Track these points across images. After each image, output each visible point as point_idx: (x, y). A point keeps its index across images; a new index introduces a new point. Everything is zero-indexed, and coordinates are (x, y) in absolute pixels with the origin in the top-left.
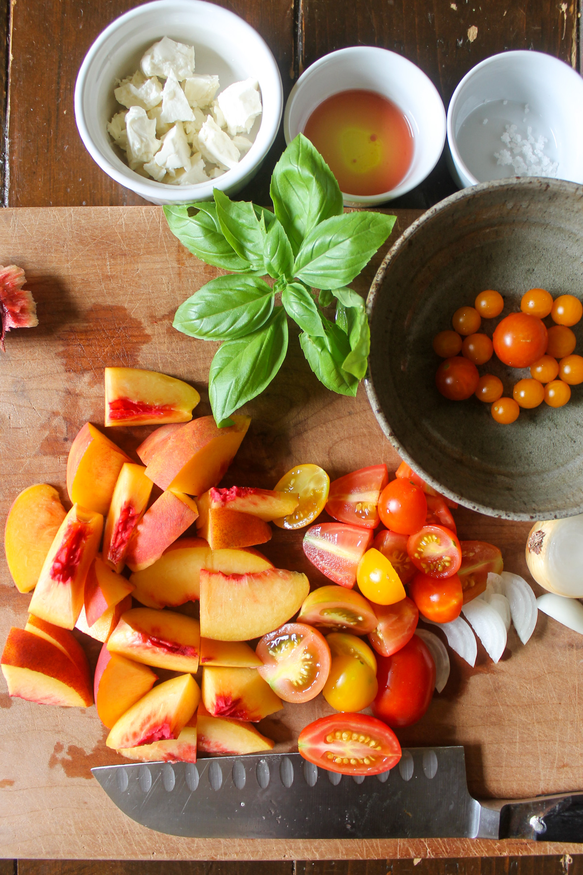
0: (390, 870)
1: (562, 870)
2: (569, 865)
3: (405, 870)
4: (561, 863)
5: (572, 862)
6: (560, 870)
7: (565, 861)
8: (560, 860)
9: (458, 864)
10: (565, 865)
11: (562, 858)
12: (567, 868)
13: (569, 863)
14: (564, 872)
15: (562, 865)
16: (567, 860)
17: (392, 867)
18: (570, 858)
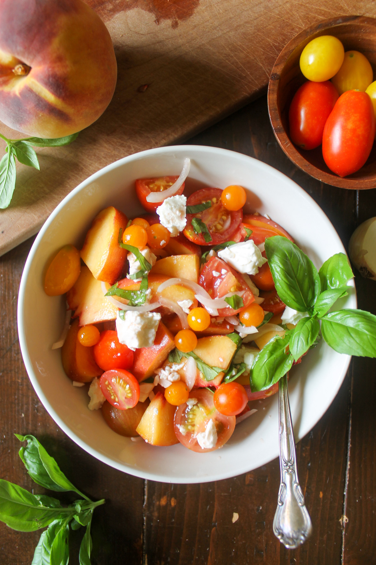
0: (215, 526)
1: (340, 527)
2: (346, 523)
3: (226, 526)
4: (340, 522)
5: (348, 521)
6: (339, 527)
7: (343, 520)
8: (339, 520)
9: (265, 522)
10: (343, 524)
11: (341, 518)
12: (344, 526)
13: (345, 522)
14: (342, 528)
15: (340, 524)
16: (344, 520)
17: (216, 524)
18: (347, 518)
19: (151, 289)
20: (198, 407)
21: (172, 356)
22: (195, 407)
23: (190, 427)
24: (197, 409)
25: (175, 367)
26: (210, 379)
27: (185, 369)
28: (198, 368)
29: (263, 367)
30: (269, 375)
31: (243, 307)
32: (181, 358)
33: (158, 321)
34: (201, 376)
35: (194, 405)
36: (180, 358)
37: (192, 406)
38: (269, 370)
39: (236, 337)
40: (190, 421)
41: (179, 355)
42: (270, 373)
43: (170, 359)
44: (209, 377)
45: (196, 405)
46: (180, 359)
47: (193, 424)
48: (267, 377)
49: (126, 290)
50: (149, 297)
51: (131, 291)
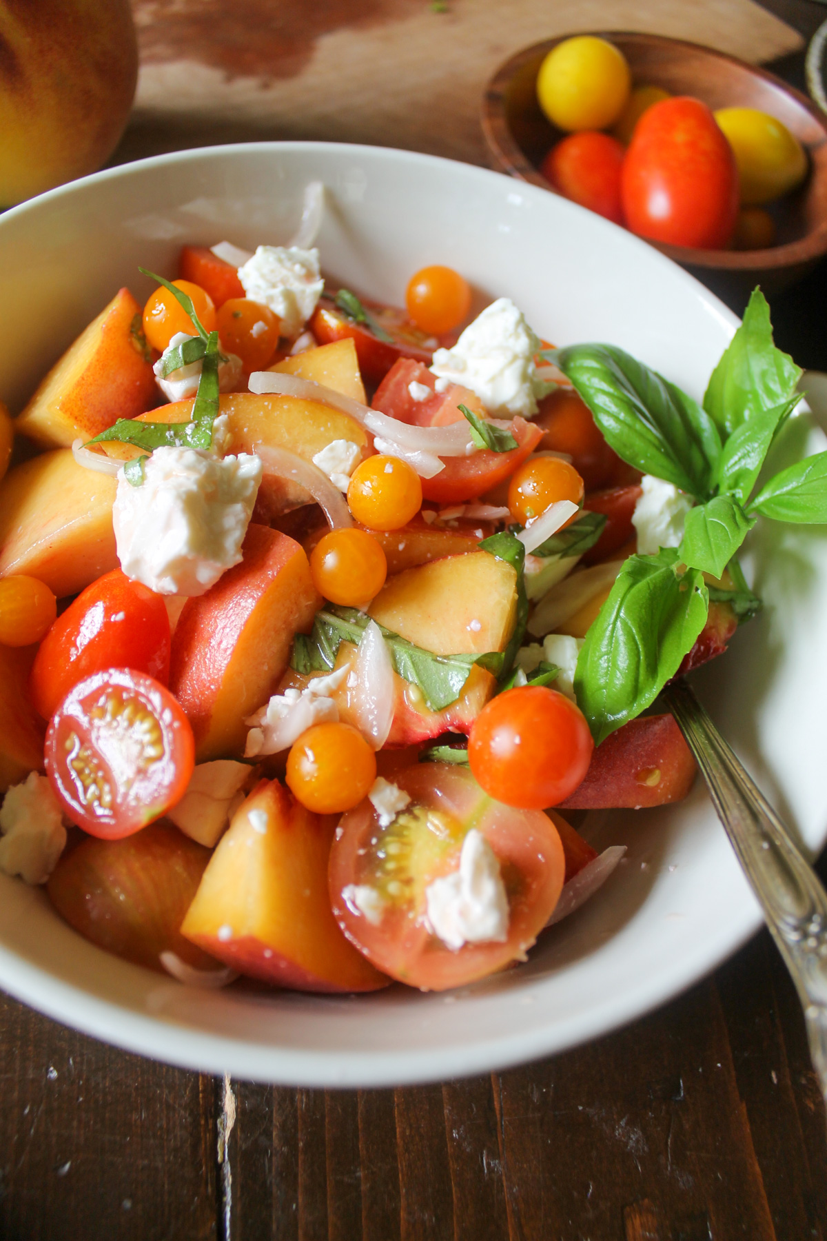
19: (229, 417)
20: (416, 818)
21: (305, 645)
22: (403, 820)
23: (393, 888)
24: (413, 824)
25: (318, 684)
26: (444, 704)
27: (352, 682)
28: (397, 671)
29: (619, 624)
30: (645, 645)
31: (515, 448)
32: (338, 650)
33: (252, 483)
34: (413, 695)
35: (398, 814)
36: (334, 648)
37: (394, 817)
38: (639, 627)
39: (511, 546)
40: (390, 866)
41: (329, 640)
42: (644, 639)
43: (300, 660)
44: (442, 696)
45: (408, 810)
46: (333, 653)
47: (403, 876)
48: (638, 655)
49: (150, 424)
50: (223, 436)
51: (164, 424)
